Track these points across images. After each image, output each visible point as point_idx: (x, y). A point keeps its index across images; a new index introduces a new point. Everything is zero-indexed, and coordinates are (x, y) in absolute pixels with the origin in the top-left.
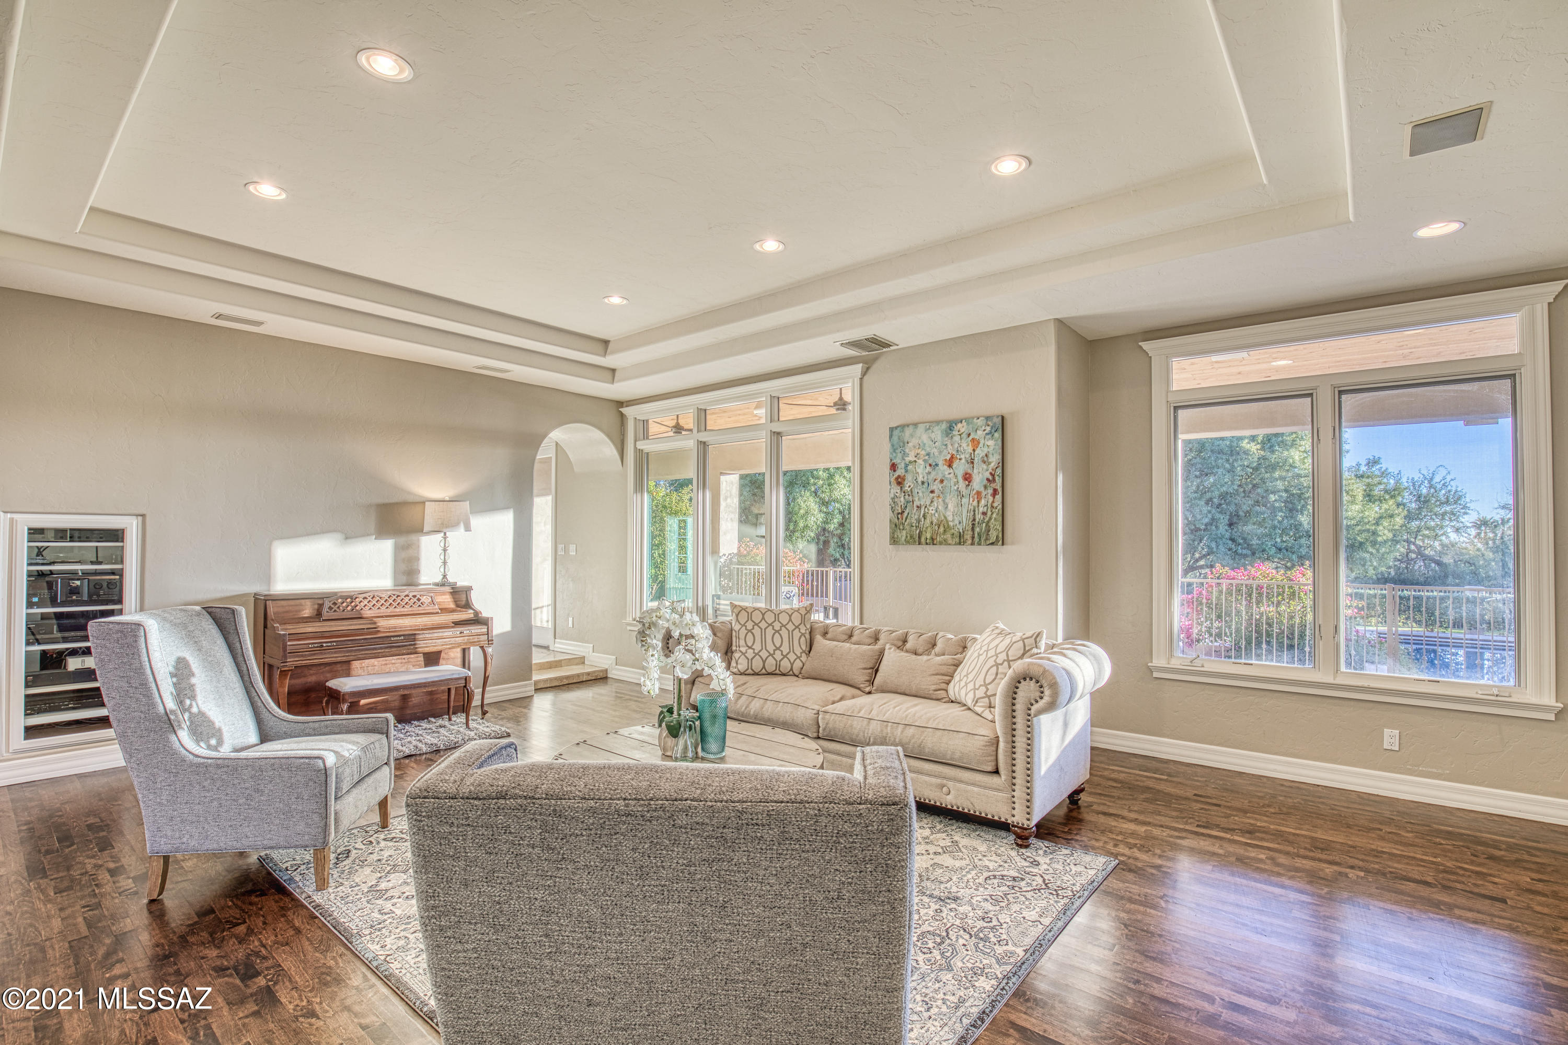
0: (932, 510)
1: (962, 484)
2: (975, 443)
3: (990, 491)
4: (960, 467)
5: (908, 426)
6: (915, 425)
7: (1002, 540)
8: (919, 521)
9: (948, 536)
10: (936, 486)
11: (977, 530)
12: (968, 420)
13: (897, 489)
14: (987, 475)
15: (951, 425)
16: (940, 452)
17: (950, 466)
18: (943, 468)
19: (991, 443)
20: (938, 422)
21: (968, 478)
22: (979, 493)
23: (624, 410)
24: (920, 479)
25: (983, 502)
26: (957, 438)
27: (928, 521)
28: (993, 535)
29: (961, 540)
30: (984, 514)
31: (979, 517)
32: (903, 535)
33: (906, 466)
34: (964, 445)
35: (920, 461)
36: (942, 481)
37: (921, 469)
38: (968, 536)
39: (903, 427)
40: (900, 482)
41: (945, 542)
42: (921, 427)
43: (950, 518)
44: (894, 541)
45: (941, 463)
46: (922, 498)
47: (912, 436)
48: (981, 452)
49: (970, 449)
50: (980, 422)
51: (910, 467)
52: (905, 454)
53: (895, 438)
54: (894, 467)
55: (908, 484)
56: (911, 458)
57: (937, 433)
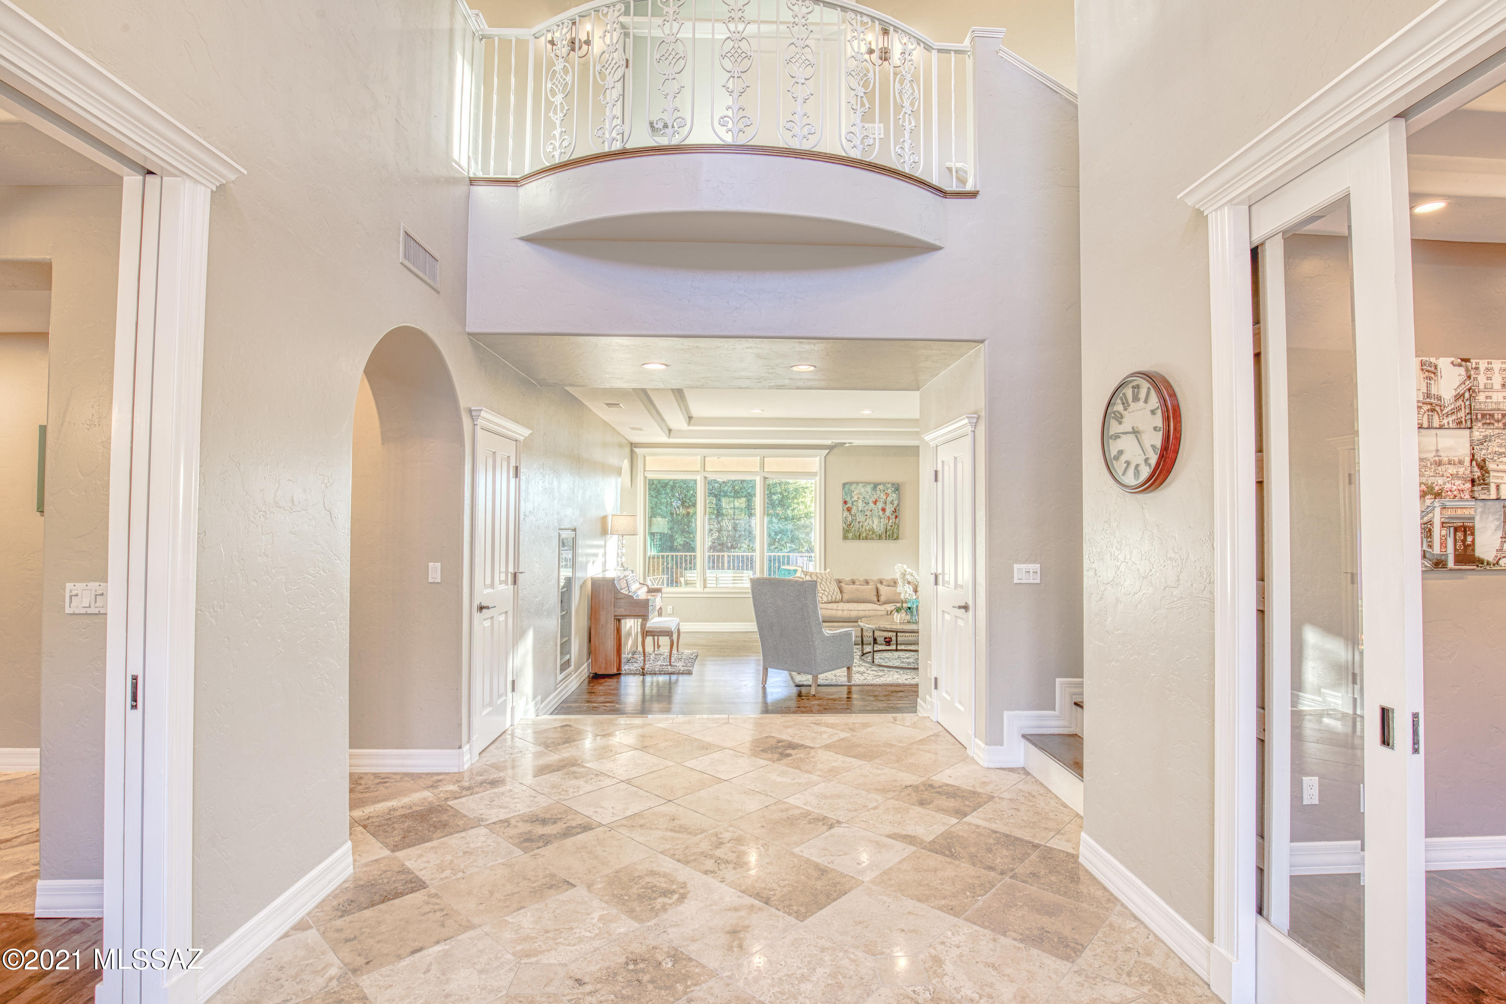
0: (866, 524)
1: (881, 513)
2: (887, 495)
3: (894, 516)
4: (880, 505)
5: (853, 483)
6: (857, 483)
7: (897, 538)
8: (859, 529)
9: (874, 536)
10: (868, 513)
11: (888, 533)
12: (884, 484)
13: (846, 513)
14: (893, 509)
15: (875, 486)
16: (870, 497)
17: (875, 504)
18: (872, 505)
19: (894, 495)
20: (869, 483)
21: (884, 510)
22: (889, 517)
23: (636, 450)
24: (860, 509)
25: (891, 521)
26: (879, 492)
27: (864, 529)
28: (895, 535)
29: (880, 537)
30: (891, 526)
31: (889, 527)
32: (850, 535)
33: (853, 502)
34: (882, 495)
35: (860, 501)
36: (871, 511)
37: (860, 504)
38: (884, 536)
39: (851, 484)
40: (849, 510)
41: (872, 539)
42: (861, 485)
43: (875, 528)
44: (845, 538)
45: (871, 503)
46: (861, 518)
47: (856, 488)
48: (889, 499)
49: (885, 497)
50: (889, 485)
51: (855, 503)
52: (852, 497)
53: (846, 489)
54: (845, 502)
55: (854, 511)
56: (855, 498)
57: (869, 488)
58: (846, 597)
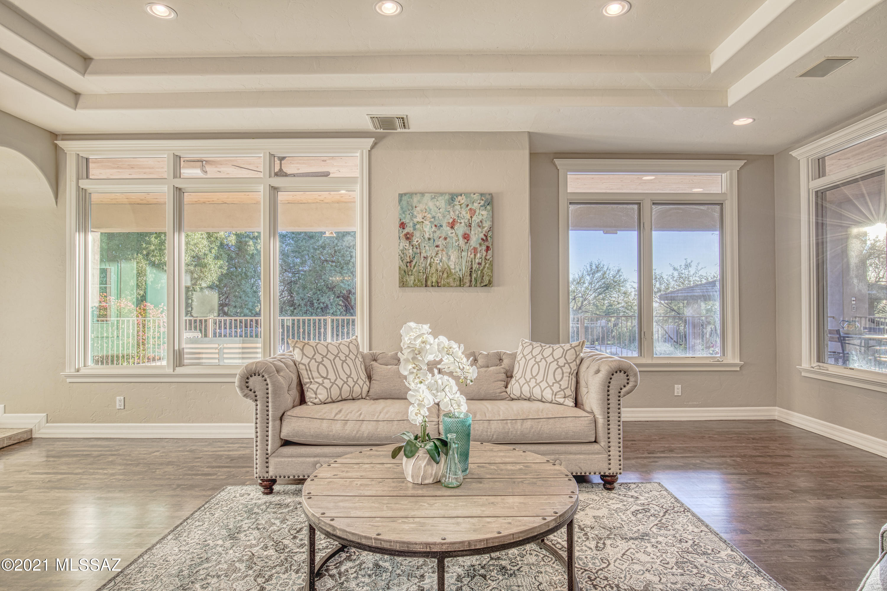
0: (437, 260)
1: (462, 242)
2: (473, 212)
3: (484, 248)
4: (460, 229)
5: (416, 194)
6: (423, 194)
7: (490, 284)
8: (426, 268)
9: (451, 280)
10: (440, 242)
11: (474, 275)
12: (467, 195)
13: (405, 243)
14: (482, 236)
15: (453, 198)
16: (444, 217)
17: (452, 228)
18: (447, 229)
19: (484, 213)
20: (442, 194)
21: (466, 237)
22: (475, 249)
23: (60, 143)
24: (427, 236)
25: (478, 255)
26: (458, 207)
27: (433, 270)
28: (486, 279)
29: (461, 283)
30: (479, 264)
31: (475, 266)
32: (411, 279)
33: (415, 225)
34: (464, 213)
35: (427, 222)
36: (445, 239)
37: (428, 229)
38: (467, 280)
39: (411, 195)
40: (408, 237)
41: (448, 285)
42: (427, 196)
43: (452, 267)
44: (403, 284)
45: (444, 225)
46: (428, 250)
47: (419, 202)
48: (476, 219)
49: (468, 216)
50: (476, 197)
51: (418, 226)
52: (413, 216)
53: (404, 203)
54: (403, 225)
55: (415, 240)
56: (419, 219)
57: (442, 202)
58: (376, 387)
